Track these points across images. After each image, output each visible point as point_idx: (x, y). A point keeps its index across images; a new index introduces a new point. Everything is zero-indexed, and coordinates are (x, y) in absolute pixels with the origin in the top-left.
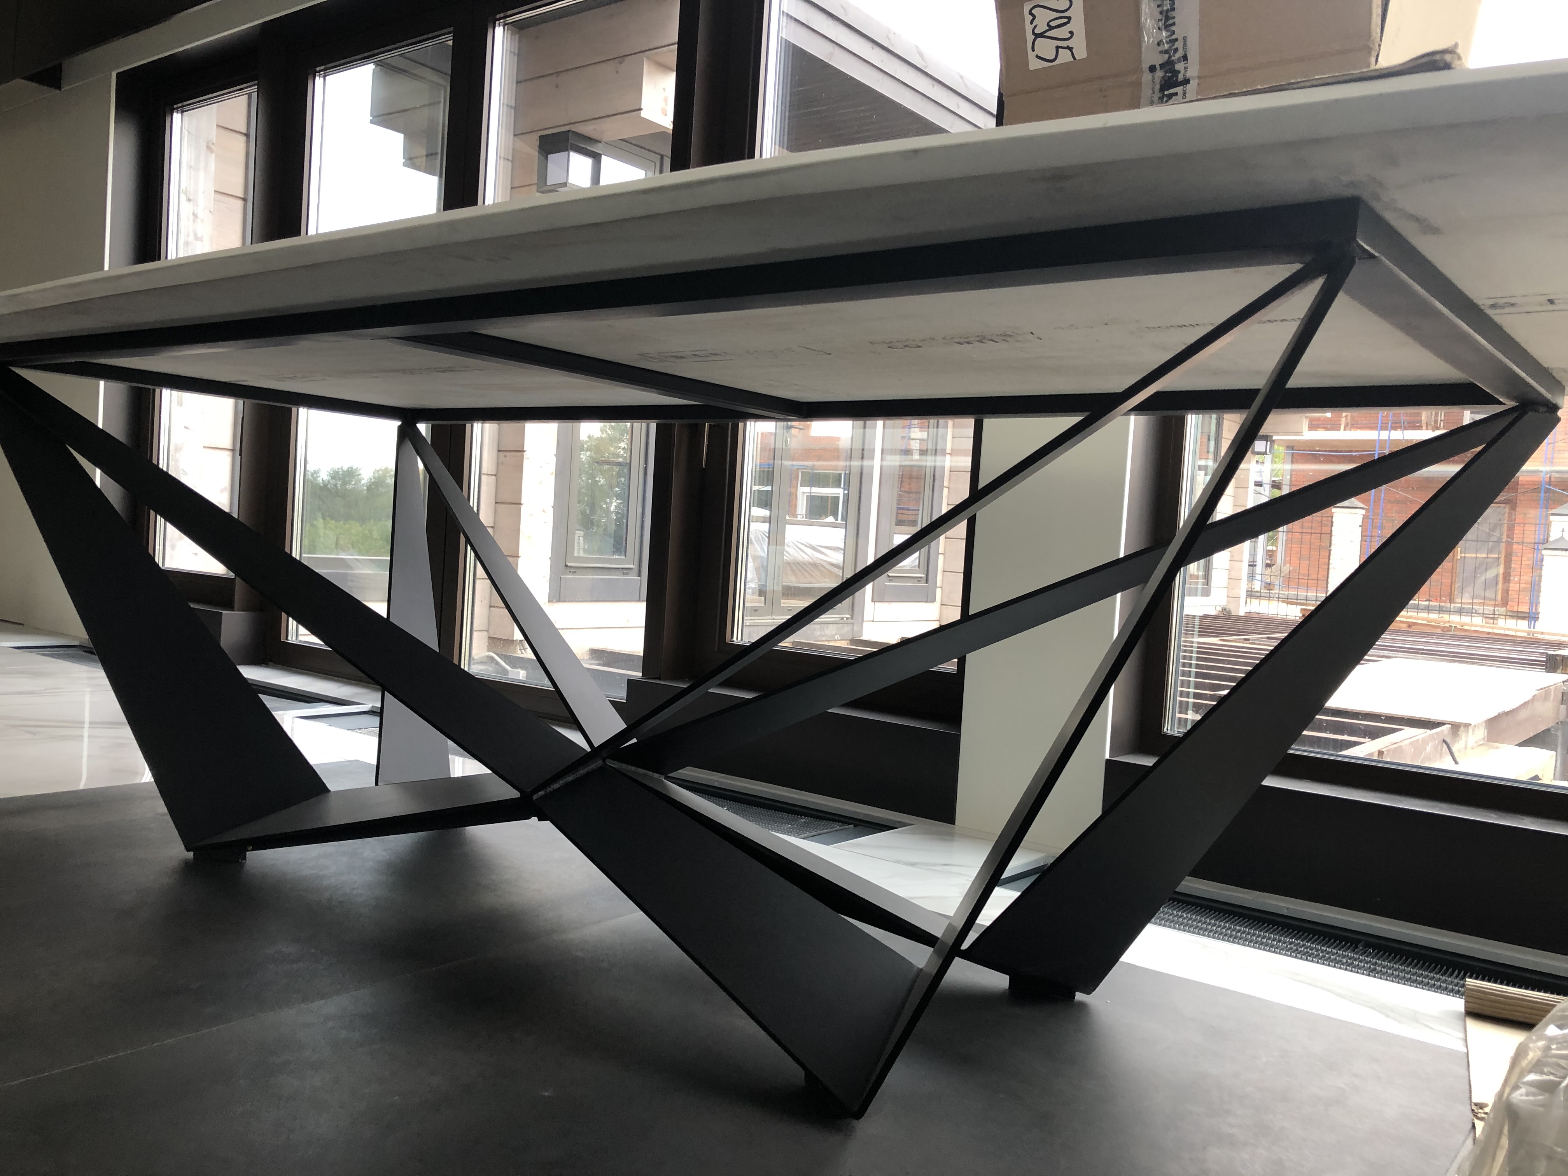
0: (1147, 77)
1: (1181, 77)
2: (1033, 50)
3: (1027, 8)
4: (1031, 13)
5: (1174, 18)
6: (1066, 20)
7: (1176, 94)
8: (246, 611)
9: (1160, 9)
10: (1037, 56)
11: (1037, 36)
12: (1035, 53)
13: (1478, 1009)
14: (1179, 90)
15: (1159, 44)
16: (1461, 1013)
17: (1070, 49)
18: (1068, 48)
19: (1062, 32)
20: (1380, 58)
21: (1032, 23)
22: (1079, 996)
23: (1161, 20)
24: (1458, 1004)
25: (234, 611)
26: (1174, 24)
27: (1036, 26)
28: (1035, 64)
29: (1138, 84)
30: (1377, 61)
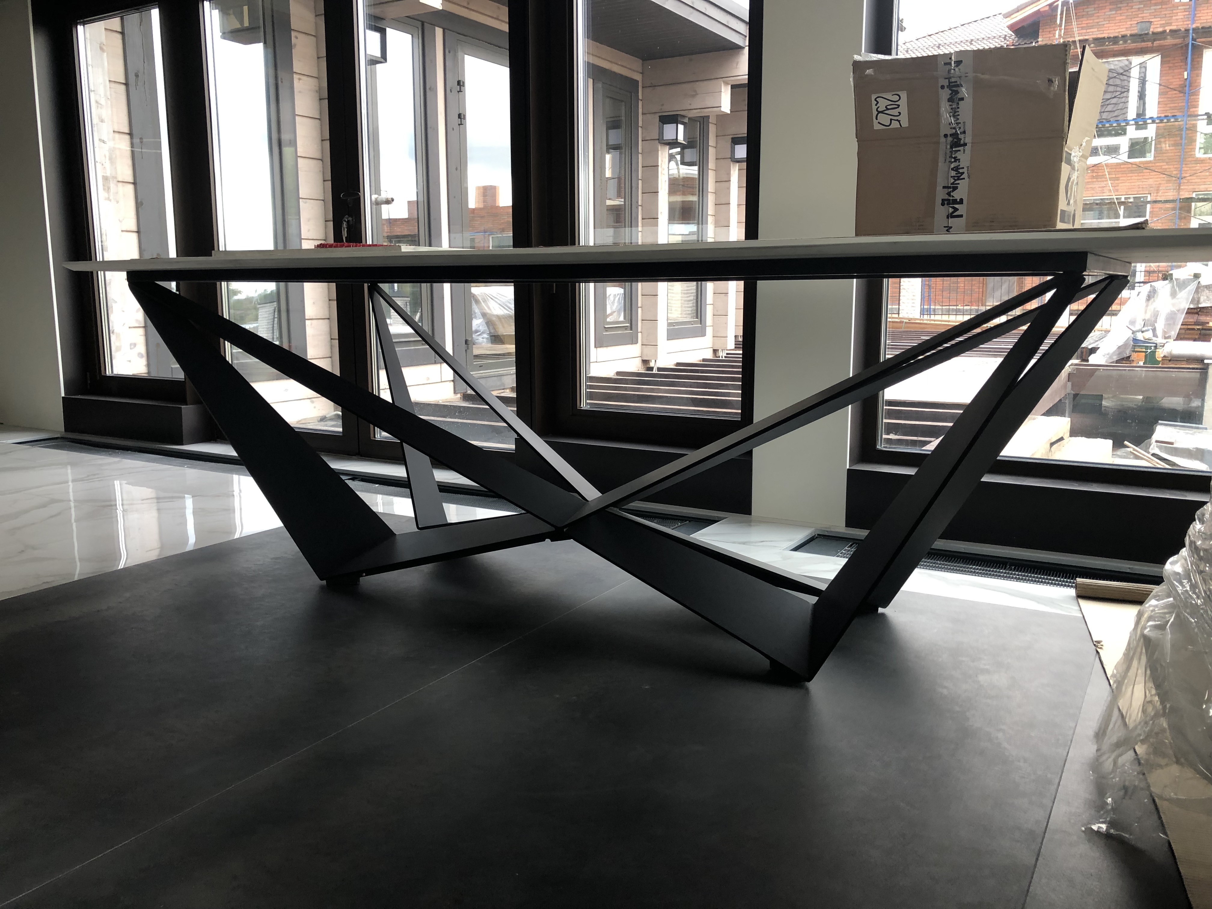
0: (943, 139)
1: (962, 142)
2: (877, 119)
3: (874, 97)
4: (875, 100)
5: (958, 112)
6: (896, 106)
7: (959, 151)
8: (195, 404)
9: (951, 107)
10: (879, 123)
11: (879, 112)
12: (878, 121)
13: (1084, 594)
14: (961, 148)
15: (950, 124)
16: (1074, 596)
17: (899, 121)
18: (897, 120)
19: (895, 112)
20: (1067, 142)
21: (876, 105)
22: (881, 610)
23: (952, 112)
24: (1072, 592)
25: (187, 405)
26: (959, 115)
27: (879, 107)
28: (877, 127)
29: (938, 143)
30: (1066, 143)
